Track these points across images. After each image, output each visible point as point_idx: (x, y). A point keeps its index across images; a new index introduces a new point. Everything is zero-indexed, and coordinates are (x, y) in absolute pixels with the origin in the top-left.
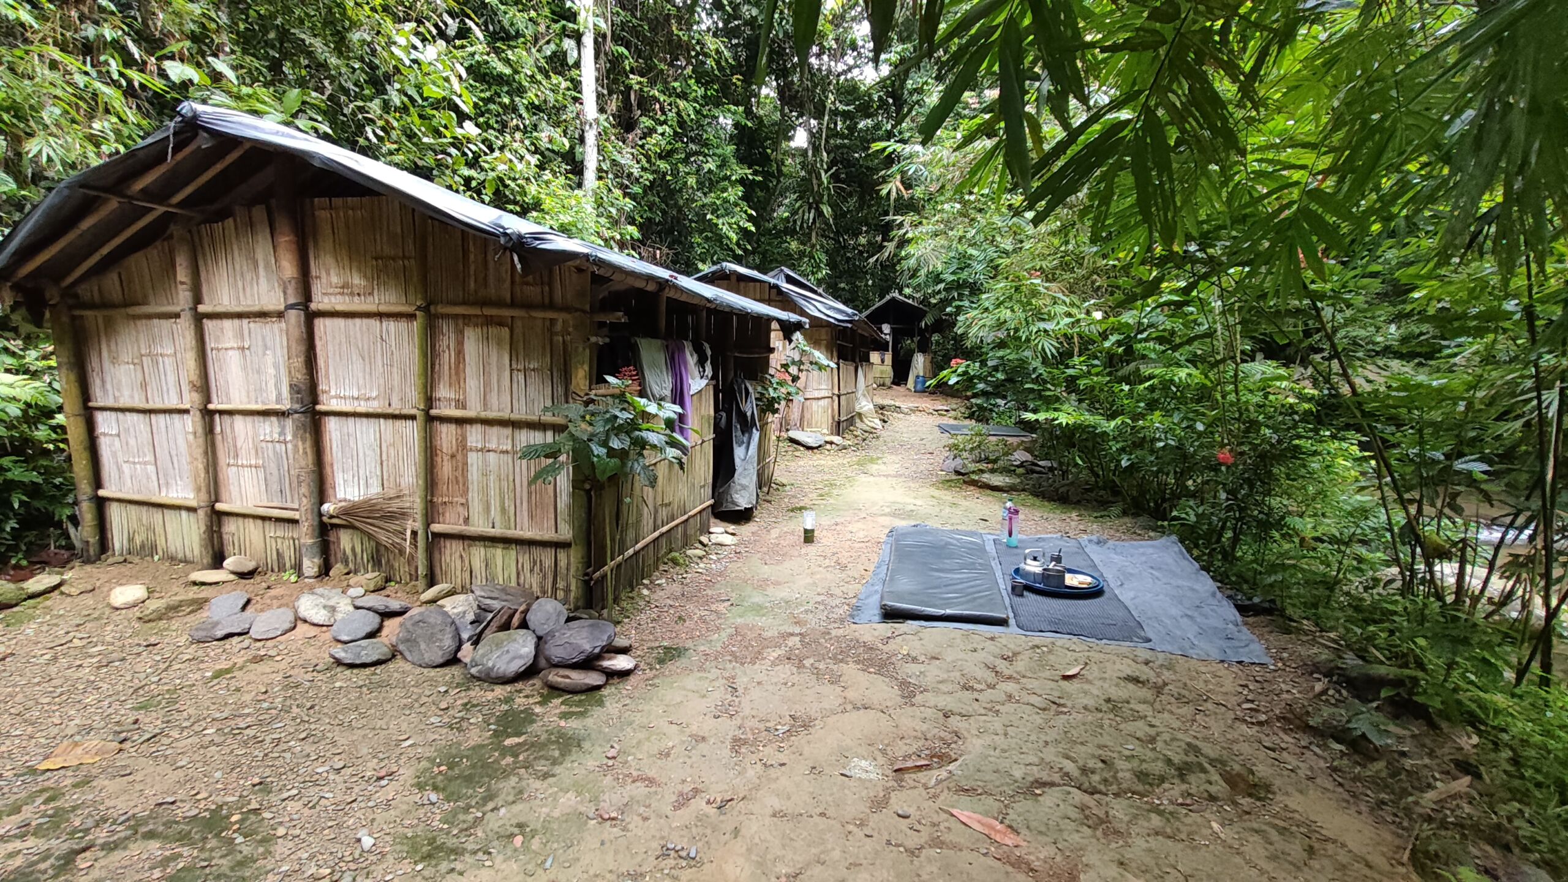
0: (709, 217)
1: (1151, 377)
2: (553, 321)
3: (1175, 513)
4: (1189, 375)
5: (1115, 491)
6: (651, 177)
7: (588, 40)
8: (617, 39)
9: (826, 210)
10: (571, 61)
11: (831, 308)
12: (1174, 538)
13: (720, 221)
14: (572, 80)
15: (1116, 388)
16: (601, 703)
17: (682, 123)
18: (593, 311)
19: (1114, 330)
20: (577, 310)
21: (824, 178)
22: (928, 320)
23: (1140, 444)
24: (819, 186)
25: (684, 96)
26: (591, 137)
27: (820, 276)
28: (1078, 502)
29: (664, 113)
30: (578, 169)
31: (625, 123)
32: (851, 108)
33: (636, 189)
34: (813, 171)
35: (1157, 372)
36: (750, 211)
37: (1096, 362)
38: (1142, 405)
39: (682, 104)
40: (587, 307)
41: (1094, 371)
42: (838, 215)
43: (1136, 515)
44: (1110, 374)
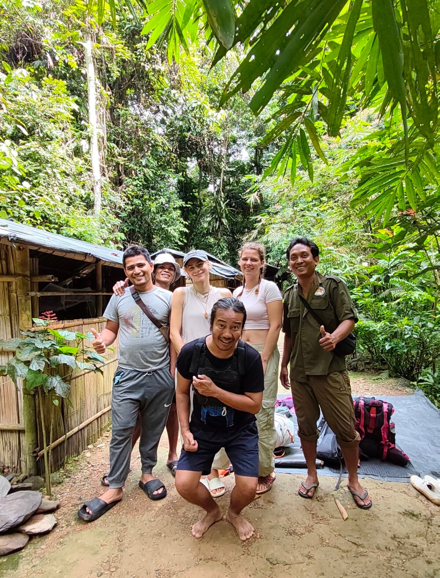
0: (163, 226)
1: (398, 298)
2: (9, 284)
3: (420, 378)
4: (420, 295)
5: (383, 362)
6: (131, 208)
7: (94, 140)
8: (109, 139)
9: (225, 221)
10: (85, 150)
11: (223, 269)
12: (421, 393)
13: (169, 229)
14: (86, 160)
15: (379, 304)
16: (15, 566)
17: (146, 180)
18: (32, 275)
19: (375, 272)
20: (20, 275)
21: (223, 206)
22: (279, 274)
23: (395, 335)
24: (221, 209)
25: (146, 166)
26: (97, 189)
27: (223, 254)
28: (363, 371)
29: (137, 175)
30: (90, 205)
31: (117, 182)
32: (233, 169)
33: (124, 214)
34: (217, 202)
35: (401, 294)
36: (185, 222)
37: (366, 290)
38: (395, 313)
39: (146, 170)
40: (28, 273)
41: (366, 295)
42: (233, 224)
43: (397, 377)
44: (375, 296)
